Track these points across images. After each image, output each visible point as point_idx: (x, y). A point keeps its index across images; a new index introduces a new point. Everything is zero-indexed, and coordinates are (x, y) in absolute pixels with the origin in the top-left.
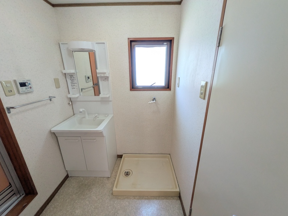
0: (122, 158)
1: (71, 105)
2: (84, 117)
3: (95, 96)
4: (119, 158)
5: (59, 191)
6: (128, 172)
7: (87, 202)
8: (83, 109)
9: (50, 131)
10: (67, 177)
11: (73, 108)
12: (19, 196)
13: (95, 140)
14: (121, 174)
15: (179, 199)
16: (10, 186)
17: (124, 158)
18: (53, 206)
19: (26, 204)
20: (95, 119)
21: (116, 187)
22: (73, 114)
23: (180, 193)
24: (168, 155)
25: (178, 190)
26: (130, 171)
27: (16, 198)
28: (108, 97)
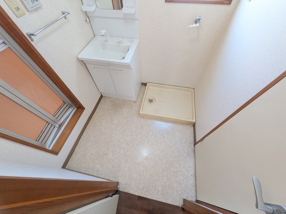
0: (146, 85)
1: (89, 23)
2: (107, 41)
3: (114, 9)
4: (144, 86)
5: (98, 106)
6: (151, 100)
7: (121, 117)
8: (105, 31)
9: (78, 58)
10: (102, 96)
11: (91, 27)
12: (73, 108)
13: (122, 72)
14: (146, 100)
15: (193, 126)
16: (64, 103)
17: (148, 86)
18: (98, 116)
19: (80, 114)
20: (119, 44)
21: (142, 111)
22: (93, 35)
23: (195, 123)
24: (191, 89)
25: (194, 121)
26: (153, 99)
27: (72, 110)
28: (133, 12)
